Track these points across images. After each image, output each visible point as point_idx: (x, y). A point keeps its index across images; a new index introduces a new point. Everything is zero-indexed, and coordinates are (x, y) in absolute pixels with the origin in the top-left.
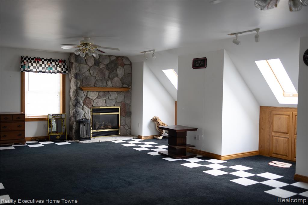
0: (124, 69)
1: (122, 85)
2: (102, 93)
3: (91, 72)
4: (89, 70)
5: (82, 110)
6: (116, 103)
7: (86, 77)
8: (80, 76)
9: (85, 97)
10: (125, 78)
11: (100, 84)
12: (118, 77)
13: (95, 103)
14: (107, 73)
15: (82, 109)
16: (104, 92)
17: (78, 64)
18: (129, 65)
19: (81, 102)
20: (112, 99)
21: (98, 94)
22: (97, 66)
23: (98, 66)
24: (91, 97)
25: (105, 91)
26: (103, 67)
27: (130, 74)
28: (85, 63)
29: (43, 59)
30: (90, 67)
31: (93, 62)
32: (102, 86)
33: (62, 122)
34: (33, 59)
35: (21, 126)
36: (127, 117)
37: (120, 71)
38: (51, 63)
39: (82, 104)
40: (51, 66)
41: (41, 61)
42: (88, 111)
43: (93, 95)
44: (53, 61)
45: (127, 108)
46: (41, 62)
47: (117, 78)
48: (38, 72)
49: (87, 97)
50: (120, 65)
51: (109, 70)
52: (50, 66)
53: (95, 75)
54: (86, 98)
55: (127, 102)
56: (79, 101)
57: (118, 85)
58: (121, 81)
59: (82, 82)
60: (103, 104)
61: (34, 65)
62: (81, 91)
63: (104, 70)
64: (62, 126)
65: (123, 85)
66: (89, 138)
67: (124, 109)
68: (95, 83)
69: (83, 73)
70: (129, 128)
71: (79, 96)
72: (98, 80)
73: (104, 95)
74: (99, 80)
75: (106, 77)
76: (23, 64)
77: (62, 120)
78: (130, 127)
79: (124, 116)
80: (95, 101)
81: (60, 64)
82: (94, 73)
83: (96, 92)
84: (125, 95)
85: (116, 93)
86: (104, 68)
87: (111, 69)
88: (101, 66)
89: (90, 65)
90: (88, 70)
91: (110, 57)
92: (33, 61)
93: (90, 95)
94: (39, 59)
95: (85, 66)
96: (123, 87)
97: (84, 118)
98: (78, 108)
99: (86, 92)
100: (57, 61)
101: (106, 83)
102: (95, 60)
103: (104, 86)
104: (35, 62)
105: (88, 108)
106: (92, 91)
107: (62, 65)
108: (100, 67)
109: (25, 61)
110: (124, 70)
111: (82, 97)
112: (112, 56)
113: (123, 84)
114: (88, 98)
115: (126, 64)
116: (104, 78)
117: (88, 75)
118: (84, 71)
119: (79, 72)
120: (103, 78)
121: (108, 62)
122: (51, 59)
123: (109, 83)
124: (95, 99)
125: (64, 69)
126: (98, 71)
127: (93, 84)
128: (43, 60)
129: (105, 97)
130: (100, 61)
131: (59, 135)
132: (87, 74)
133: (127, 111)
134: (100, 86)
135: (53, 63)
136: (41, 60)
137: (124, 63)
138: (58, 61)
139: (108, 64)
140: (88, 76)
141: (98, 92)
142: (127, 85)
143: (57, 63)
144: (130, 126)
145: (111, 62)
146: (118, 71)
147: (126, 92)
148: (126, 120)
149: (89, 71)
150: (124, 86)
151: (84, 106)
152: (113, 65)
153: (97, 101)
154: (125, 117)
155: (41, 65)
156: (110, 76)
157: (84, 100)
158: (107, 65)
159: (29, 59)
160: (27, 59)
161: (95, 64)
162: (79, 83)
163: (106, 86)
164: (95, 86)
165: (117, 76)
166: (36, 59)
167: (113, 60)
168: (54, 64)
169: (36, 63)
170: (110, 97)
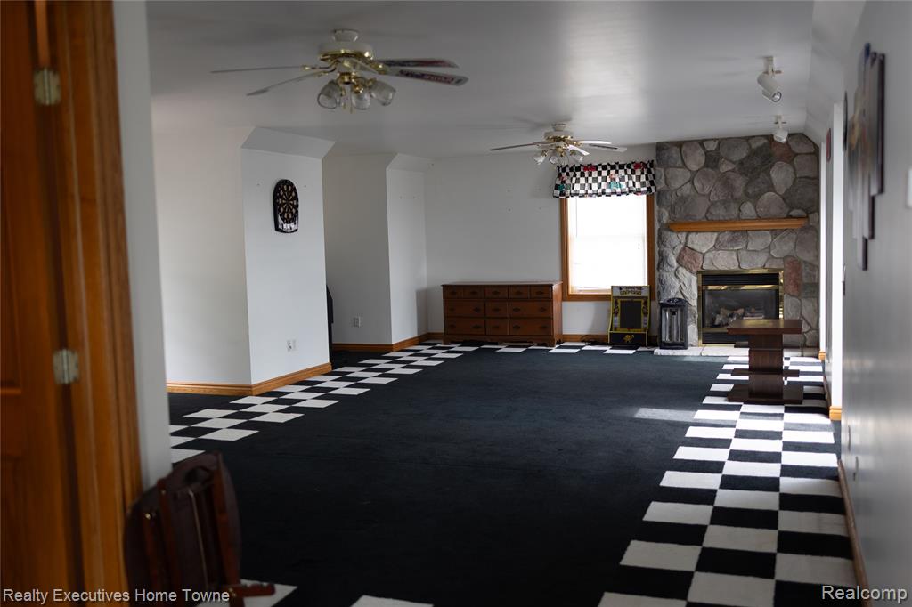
0: (794, 168)
1: (787, 210)
2: (727, 236)
3: (697, 185)
4: (691, 181)
5: (673, 278)
6: (768, 259)
7: (683, 199)
8: (668, 196)
9: (682, 246)
10: (797, 190)
11: (720, 212)
12: (775, 192)
13: (707, 262)
14: (739, 183)
15: (676, 276)
16: (734, 231)
17: (662, 171)
18: (810, 154)
19: (673, 260)
20: (755, 251)
21: (717, 239)
22: (712, 168)
23: (716, 167)
24: (695, 247)
25: (736, 231)
26: (730, 168)
27: (813, 179)
28: (681, 165)
29: (600, 165)
30: (694, 173)
31: (702, 160)
32: (727, 218)
33: (643, 306)
34: (578, 169)
35: (545, 310)
36: (806, 298)
37: (781, 176)
38: (617, 172)
39: (675, 264)
40: (617, 180)
41: (597, 169)
42: (690, 281)
43: (702, 242)
44: (622, 167)
45: (804, 274)
46: (595, 174)
47: (773, 193)
48: (591, 195)
49: (686, 246)
50: (781, 159)
51: (747, 175)
52: (614, 179)
53: (707, 191)
54: (684, 249)
55: (806, 256)
56: (667, 257)
57: (774, 211)
58: (784, 199)
59: (674, 212)
60: (731, 263)
61: (582, 180)
62: (669, 233)
63: (732, 177)
64: (642, 315)
65: (789, 212)
66: (683, 345)
67: (793, 276)
68: (708, 211)
69: (676, 190)
70: (811, 329)
71: (665, 246)
72: (716, 202)
73: (733, 241)
74: (718, 204)
75: (739, 193)
76: (559, 182)
77: (643, 301)
78: (814, 326)
79: (793, 296)
80: (707, 256)
81: (638, 172)
82: (703, 186)
83: (709, 235)
84: (797, 239)
85: (768, 233)
86: (733, 171)
87: (752, 173)
88: (724, 166)
89: (695, 168)
90: (689, 181)
91: (750, 141)
92: (578, 173)
93: (693, 243)
94: (591, 168)
95: (680, 172)
96: (791, 217)
97: (681, 297)
98: (665, 274)
99: (684, 235)
100: (629, 166)
101: (737, 209)
102: (706, 154)
103: (732, 217)
104: (582, 175)
105: (688, 273)
106: (700, 232)
107: (643, 173)
108: (721, 170)
109: (564, 174)
110: (791, 170)
111: (674, 248)
112: (754, 137)
113: (792, 209)
114: (689, 248)
115: (800, 154)
116: (732, 196)
117: (688, 192)
118: (677, 185)
119: (666, 188)
120: (730, 197)
121: (745, 155)
122: (618, 163)
123: (748, 210)
124: (707, 252)
125: (647, 183)
126: (714, 181)
127: (703, 215)
128: (600, 169)
129: (737, 245)
130: (722, 153)
131: (631, 334)
132: (687, 190)
133: (805, 280)
134: (721, 218)
135: (622, 172)
136: (595, 168)
137: (794, 149)
138: (632, 167)
139: (744, 159)
140: (689, 196)
141: (716, 235)
142: (803, 210)
143: (629, 172)
144: (815, 322)
145: (754, 153)
146: (773, 175)
147: (801, 230)
148: (800, 308)
149: (693, 184)
150: (794, 213)
151: (680, 269)
152: (757, 162)
153: (712, 256)
154: (797, 297)
155: (595, 180)
156: (750, 191)
157: (680, 253)
158: (741, 163)
159: (571, 170)
160: (568, 170)
161: (706, 165)
162: (667, 214)
163: (739, 216)
164: (707, 219)
165: (771, 188)
166: (586, 168)
167: (760, 148)
168: (623, 174)
169: (586, 175)
170: (749, 244)
